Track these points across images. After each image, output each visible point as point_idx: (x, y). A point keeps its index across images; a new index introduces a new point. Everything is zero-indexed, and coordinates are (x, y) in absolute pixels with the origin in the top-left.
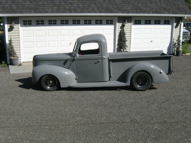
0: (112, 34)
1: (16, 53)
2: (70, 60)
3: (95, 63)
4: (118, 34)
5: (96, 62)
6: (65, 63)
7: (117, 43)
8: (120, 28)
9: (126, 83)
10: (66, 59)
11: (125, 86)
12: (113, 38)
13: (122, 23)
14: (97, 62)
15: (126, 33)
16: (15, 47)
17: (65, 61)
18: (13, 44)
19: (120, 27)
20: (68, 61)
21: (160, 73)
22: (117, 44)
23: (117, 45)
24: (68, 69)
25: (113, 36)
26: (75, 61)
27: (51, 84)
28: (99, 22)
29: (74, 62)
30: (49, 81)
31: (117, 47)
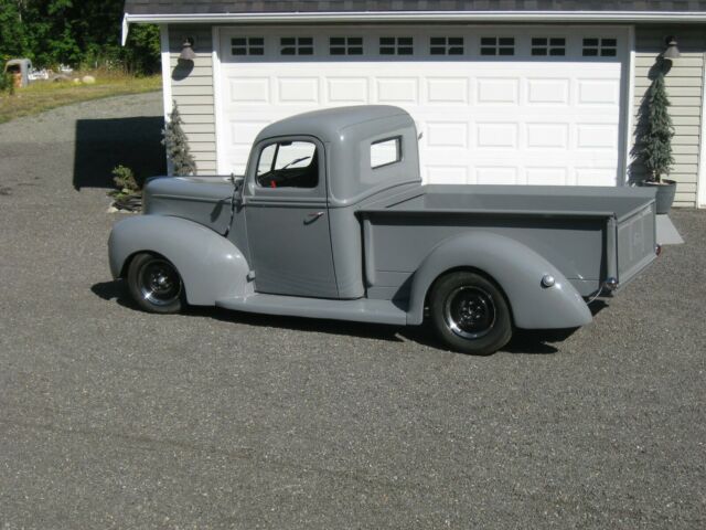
0: (613, 103)
1: (194, 164)
2: (228, 204)
3: (306, 223)
4: (639, 101)
5: (308, 220)
6: (215, 215)
7: (631, 141)
8: (647, 74)
9: (409, 315)
10: (218, 200)
11: (404, 323)
12: (616, 119)
13: (657, 55)
14: (312, 218)
15: (669, 99)
16: (191, 138)
17: (214, 206)
18: (184, 128)
19: (646, 72)
20: (224, 206)
21: (544, 285)
22: (630, 147)
23: (633, 153)
24: (226, 235)
25: (616, 108)
26: (244, 210)
27: (163, 286)
28: (549, 47)
29: (241, 214)
30: (158, 278)
31: (630, 160)
